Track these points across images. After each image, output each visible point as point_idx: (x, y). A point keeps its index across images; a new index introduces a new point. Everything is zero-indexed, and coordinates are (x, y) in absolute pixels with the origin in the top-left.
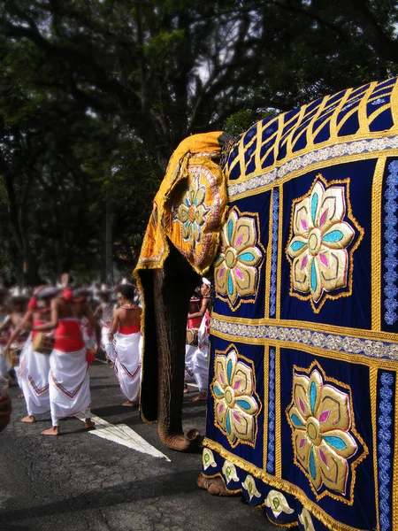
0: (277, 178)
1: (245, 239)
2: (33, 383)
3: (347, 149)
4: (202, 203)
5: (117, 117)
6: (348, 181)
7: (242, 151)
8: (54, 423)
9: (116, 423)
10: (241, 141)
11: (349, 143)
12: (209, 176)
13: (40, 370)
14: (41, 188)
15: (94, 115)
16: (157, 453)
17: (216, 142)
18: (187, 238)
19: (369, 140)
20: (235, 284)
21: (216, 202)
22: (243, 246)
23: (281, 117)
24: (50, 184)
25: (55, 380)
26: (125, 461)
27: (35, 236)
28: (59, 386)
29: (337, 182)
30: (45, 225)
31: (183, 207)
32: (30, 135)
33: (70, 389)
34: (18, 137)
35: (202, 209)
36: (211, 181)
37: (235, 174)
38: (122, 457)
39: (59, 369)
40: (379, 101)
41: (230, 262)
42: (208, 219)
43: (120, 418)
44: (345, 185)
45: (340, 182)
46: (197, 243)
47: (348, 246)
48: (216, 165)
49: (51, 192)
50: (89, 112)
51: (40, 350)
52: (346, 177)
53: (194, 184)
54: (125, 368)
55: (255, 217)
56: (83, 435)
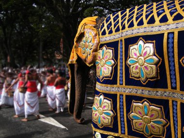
0: (122, 36)
1: (108, 57)
2: (18, 103)
3: (152, 29)
4: (90, 42)
5: (44, 8)
6: (154, 42)
7: (106, 25)
8: (26, 117)
9: (47, 117)
10: (105, 21)
11: (152, 27)
12: (92, 33)
13: (21, 99)
14: (16, 31)
15: (36, 6)
16: (63, 127)
17: (95, 21)
18: (84, 53)
19: (160, 26)
20: (103, 72)
21: (96, 42)
22: (107, 59)
23: (119, 13)
24: (19, 30)
25: (27, 102)
26: (52, 130)
27: (13, 49)
28: (28, 104)
29: (150, 41)
30: (17, 45)
31: (82, 43)
32: (12, 12)
33: (32, 105)
34: (7, 12)
35: (91, 44)
36: (94, 34)
37: (104, 33)
38: (51, 128)
39: (28, 98)
40: (161, 11)
41: (102, 64)
42: (93, 48)
43: (49, 115)
44: (153, 43)
45: (151, 41)
46: (89, 56)
47: (156, 64)
48: (95, 29)
49: (20, 33)
50: (34, 5)
51: (21, 92)
52: (153, 40)
53: (86, 35)
54: (50, 97)
55: (112, 50)
56: (36, 121)
